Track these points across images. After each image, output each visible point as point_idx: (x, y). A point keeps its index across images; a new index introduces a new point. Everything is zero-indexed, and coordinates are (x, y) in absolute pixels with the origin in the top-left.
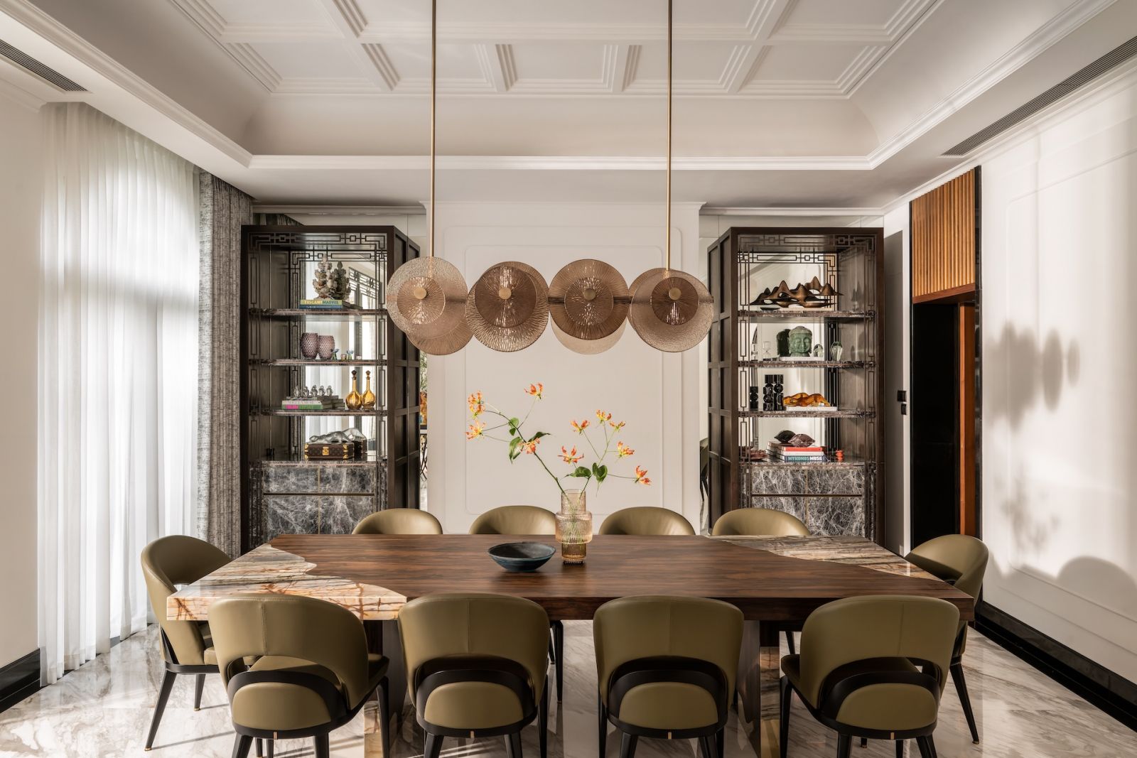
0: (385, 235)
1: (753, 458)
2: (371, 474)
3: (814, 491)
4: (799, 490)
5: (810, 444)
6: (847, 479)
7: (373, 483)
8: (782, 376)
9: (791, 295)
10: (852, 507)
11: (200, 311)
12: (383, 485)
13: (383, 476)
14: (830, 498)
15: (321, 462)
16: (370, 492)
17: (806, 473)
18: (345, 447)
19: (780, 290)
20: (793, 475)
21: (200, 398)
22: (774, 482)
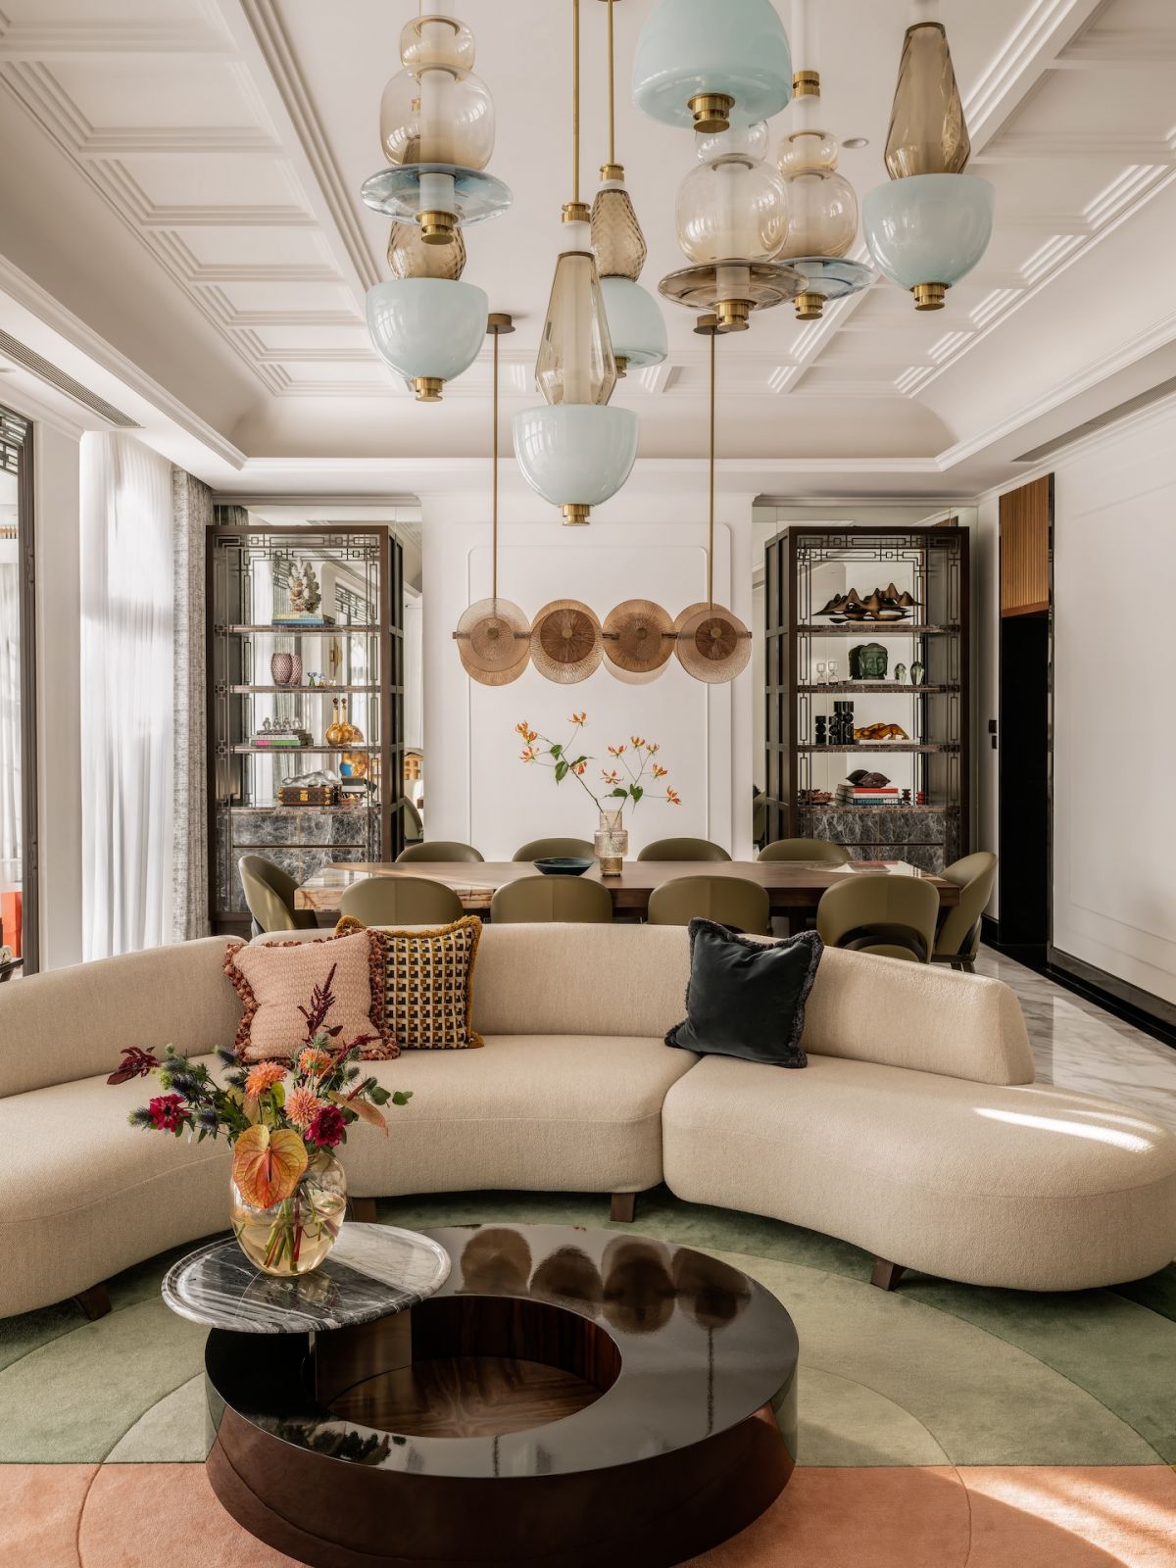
0: (378, 536)
1: (815, 802)
2: (362, 822)
3: (887, 839)
4: (869, 838)
5: (885, 785)
6: (926, 825)
7: (365, 833)
8: (852, 703)
9: (863, 606)
10: (931, 858)
11: (175, 631)
12: (376, 834)
13: (376, 825)
14: (906, 848)
15: (301, 808)
16: (361, 843)
17: (877, 818)
18: (327, 790)
19: (849, 599)
20: (862, 821)
21: (176, 732)
22: (840, 828)
